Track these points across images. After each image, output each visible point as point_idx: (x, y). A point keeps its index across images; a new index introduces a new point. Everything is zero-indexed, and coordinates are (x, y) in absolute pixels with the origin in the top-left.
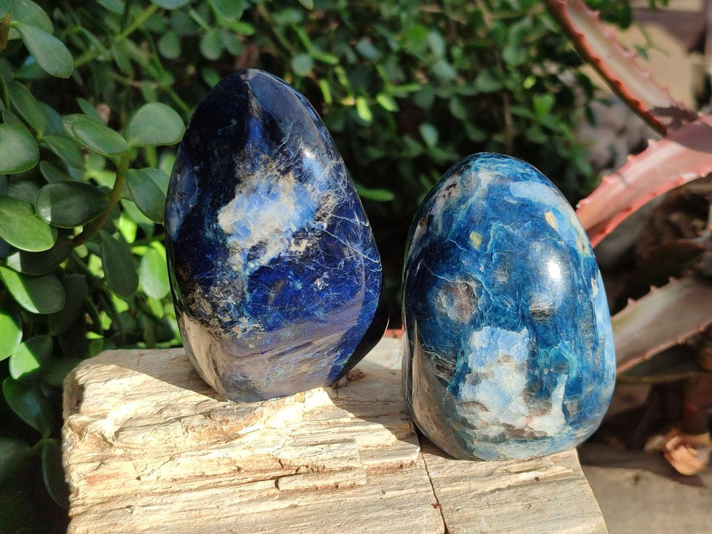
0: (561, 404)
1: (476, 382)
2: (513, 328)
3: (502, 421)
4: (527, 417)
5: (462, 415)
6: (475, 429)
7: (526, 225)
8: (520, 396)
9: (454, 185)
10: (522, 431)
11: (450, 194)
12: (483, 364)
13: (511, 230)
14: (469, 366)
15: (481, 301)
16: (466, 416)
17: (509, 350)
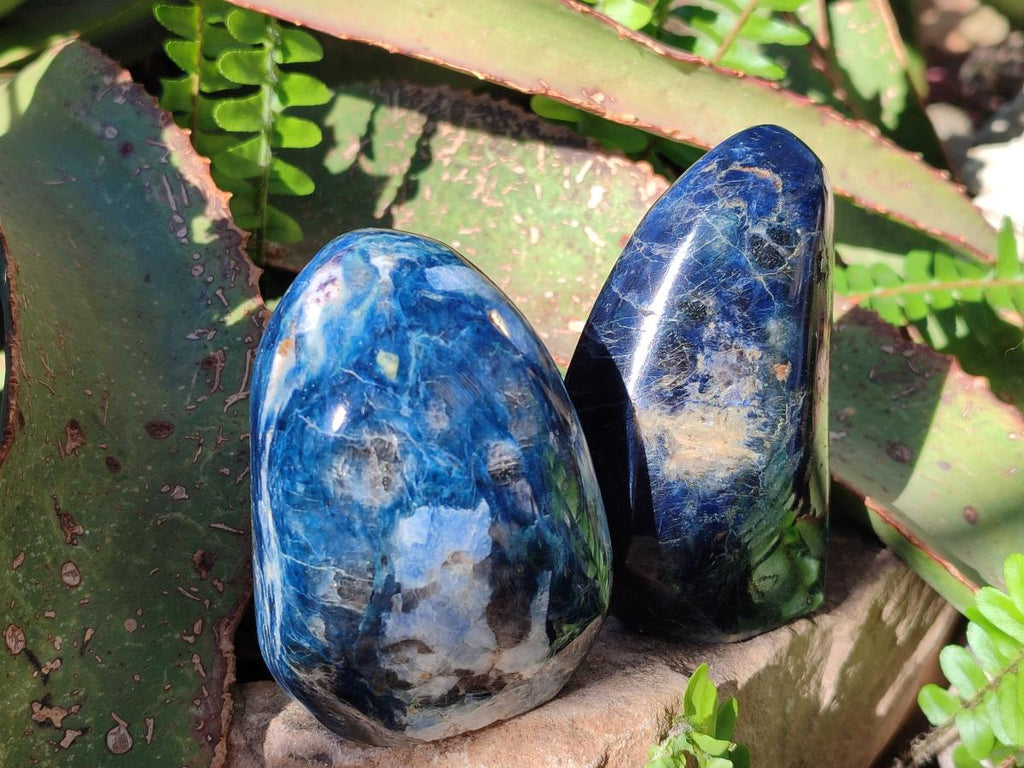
0: (544, 621)
1: (408, 607)
2: (466, 505)
3: (454, 666)
4: (494, 652)
5: (387, 667)
6: (409, 689)
7: (463, 333)
8: (481, 618)
9: (332, 281)
10: (485, 678)
11: (327, 295)
12: (420, 572)
13: (442, 342)
14: (397, 580)
15: (409, 465)
16: (395, 668)
17: (459, 541)
